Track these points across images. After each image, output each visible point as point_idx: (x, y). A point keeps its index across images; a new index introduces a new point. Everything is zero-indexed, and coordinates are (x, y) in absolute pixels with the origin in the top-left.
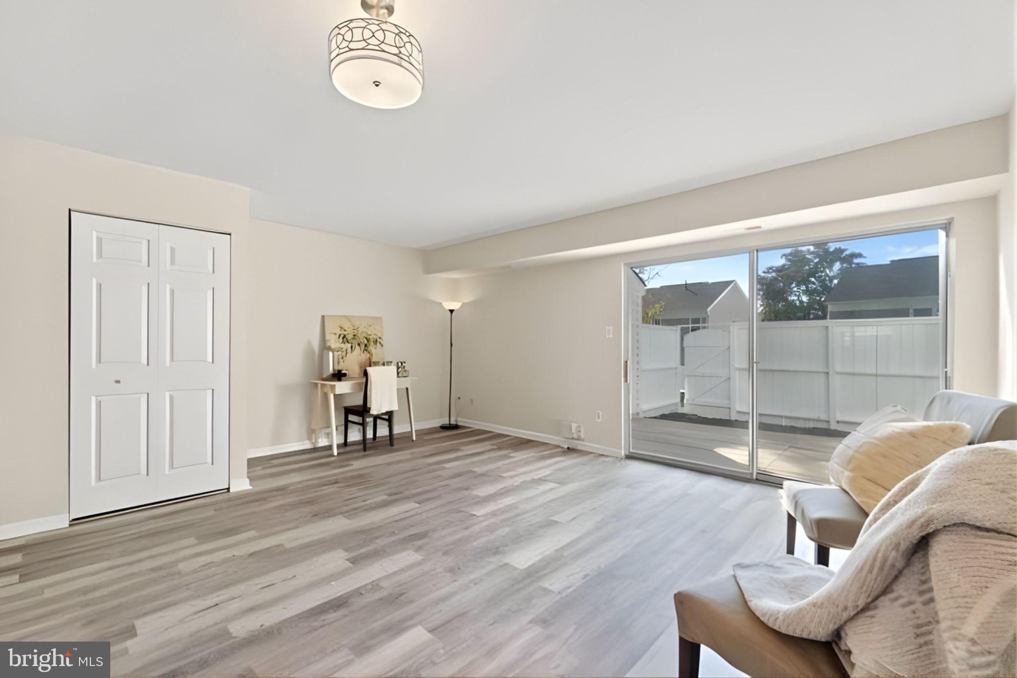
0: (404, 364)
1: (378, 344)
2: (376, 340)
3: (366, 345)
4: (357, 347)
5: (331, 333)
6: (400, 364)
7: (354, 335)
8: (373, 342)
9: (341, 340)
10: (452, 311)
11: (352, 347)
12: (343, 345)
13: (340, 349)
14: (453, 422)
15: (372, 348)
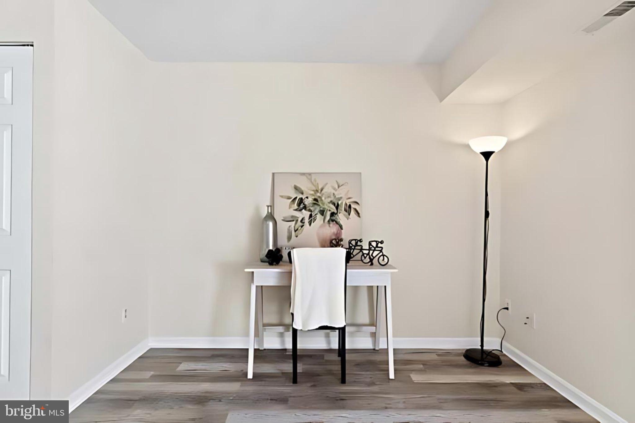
0: (380, 245)
1: (353, 212)
2: (350, 206)
3: (333, 214)
4: (319, 216)
5: (282, 197)
6: (374, 244)
7: (315, 200)
8: (346, 210)
9: (295, 206)
10: (487, 155)
11: (311, 216)
12: (297, 214)
13: (293, 219)
14: (491, 344)
15: (341, 217)
